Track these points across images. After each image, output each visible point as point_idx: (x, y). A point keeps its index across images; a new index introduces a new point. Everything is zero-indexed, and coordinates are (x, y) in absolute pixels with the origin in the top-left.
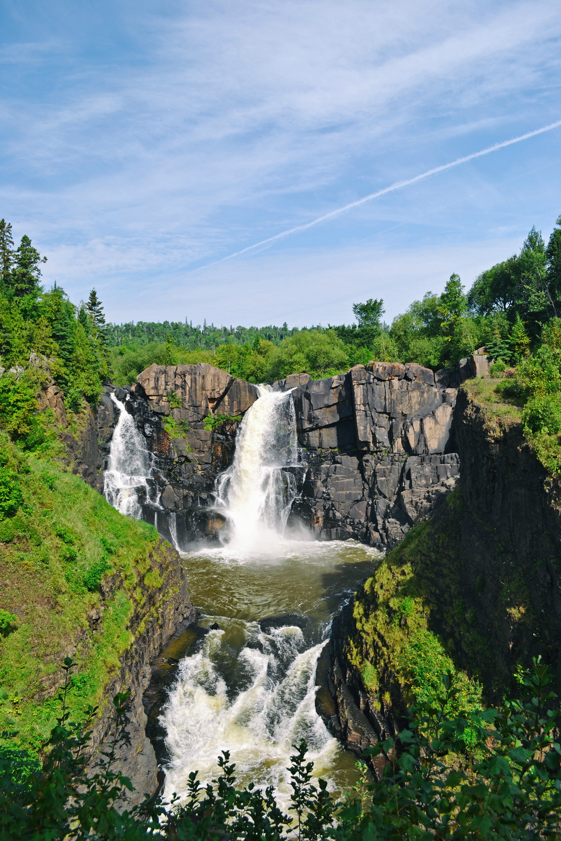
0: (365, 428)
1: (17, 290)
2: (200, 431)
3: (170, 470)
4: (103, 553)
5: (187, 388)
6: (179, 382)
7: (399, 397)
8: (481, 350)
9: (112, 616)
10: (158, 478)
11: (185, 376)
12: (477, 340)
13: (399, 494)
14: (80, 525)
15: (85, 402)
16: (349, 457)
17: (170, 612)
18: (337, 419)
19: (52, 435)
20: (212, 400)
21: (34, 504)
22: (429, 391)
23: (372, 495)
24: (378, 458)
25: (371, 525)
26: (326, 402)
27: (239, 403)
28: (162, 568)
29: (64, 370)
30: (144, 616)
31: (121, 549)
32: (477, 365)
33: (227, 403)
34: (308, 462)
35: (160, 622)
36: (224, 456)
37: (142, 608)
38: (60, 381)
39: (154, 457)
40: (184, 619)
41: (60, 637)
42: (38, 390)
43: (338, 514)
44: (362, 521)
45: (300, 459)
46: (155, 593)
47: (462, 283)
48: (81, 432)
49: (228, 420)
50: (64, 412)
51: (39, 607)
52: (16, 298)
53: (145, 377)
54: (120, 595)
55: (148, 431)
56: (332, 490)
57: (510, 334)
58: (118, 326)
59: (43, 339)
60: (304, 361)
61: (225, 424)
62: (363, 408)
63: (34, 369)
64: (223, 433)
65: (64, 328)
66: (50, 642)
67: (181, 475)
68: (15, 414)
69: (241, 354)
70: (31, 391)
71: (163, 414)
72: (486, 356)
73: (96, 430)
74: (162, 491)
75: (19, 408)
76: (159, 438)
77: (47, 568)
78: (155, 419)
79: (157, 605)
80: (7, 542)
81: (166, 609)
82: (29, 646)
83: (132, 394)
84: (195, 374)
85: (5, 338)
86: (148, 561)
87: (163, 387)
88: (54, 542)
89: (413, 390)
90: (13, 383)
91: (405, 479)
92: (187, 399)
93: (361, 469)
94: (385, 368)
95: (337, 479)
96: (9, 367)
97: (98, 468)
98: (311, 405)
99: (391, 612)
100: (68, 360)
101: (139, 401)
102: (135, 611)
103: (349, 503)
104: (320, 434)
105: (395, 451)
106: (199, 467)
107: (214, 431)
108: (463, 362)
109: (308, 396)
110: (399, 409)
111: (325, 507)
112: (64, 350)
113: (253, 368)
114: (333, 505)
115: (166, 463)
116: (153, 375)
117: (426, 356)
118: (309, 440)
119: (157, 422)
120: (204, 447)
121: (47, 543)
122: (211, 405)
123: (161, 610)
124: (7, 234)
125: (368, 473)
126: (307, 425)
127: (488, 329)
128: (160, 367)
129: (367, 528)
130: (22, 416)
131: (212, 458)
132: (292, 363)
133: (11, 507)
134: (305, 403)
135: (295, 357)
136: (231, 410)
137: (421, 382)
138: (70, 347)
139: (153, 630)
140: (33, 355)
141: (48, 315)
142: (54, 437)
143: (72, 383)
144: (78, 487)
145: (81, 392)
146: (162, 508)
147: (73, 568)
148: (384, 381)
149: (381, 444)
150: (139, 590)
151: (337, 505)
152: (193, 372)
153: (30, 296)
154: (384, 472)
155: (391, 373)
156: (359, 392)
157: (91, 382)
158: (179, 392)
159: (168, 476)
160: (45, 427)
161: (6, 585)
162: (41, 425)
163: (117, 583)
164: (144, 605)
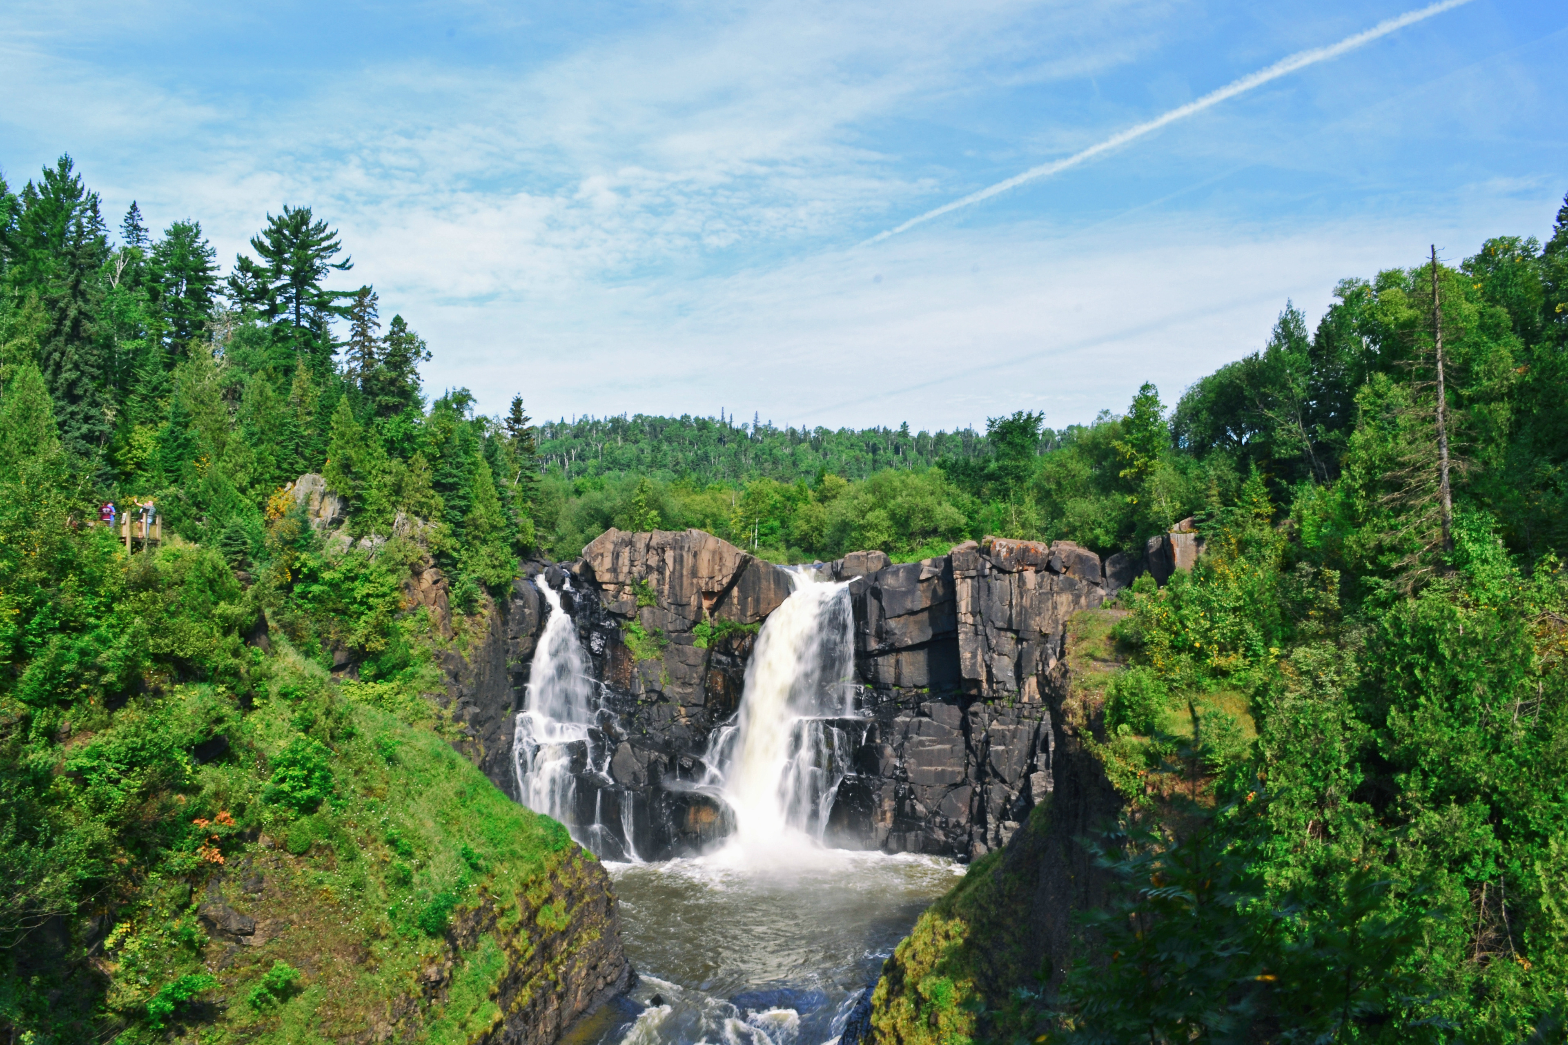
0: (974, 656)
1: (380, 405)
2: (687, 648)
3: (631, 715)
4: (464, 872)
5: (668, 573)
6: (653, 561)
7: (1035, 603)
8: (1185, 522)
9: (468, 976)
10: (608, 728)
11: (664, 551)
12: (1178, 505)
13: (1027, 777)
14: (430, 824)
15: (485, 596)
16: (945, 706)
17: (579, 973)
18: (928, 635)
19: (423, 653)
20: (708, 595)
21: (354, 791)
22: (1089, 592)
23: (981, 775)
24: (996, 711)
25: (977, 830)
26: (909, 605)
27: (757, 601)
28: (572, 897)
29: (450, 542)
30: (530, 976)
31: (498, 864)
32: (1177, 551)
33: (735, 601)
34: (873, 711)
35: (559, 989)
36: (727, 693)
37: (528, 963)
38: (443, 560)
39: (605, 691)
40: (607, 985)
41: (367, 1008)
42: (405, 574)
43: (920, 807)
44: (963, 821)
45: (858, 704)
46: (554, 940)
47: (1162, 399)
48: (476, 648)
49: (736, 630)
50: (448, 613)
51: (338, 959)
52: (379, 420)
53: (596, 550)
54: (487, 942)
55: (596, 644)
56: (911, 763)
57: (1239, 497)
58: (599, 422)
59: (417, 490)
60: (887, 523)
61: (731, 637)
62: (970, 620)
63: (400, 541)
64: (728, 652)
65: (454, 472)
66: (351, 1016)
67: (650, 724)
68: (363, 618)
69: (788, 499)
70: (392, 579)
71: (624, 616)
72: (1193, 535)
73: (505, 642)
74: (614, 753)
75: (370, 608)
76: (615, 658)
77: (359, 897)
78: (610, 624)
79: (558, 959)
80: (300, 854)
81: (572, 967)
82: (319, 1020)
83: (574, 578)
84: (682, 548)
85: (354, 488)
86: (547, 885)
87: (626, 569)
88: (380, 853)
89: (1062, 591)
90: (363, 565)
91: (1038, 751)
92: (666, 592)
93: (966, 729)
94: (1011, 551)
95: (922, 743)
96: (359, 537)
97: (505, 708)
98: (881, 609)
99: (919, 1001)
100: (459, 525)
101: (584, 591)
102: (512, 969)
103: (940, 788)
104: (897, 661)
105: (1025, 699)
106: (683, 711)
107: (710, 650)
108: (1154, 542)
109: (877, 594)
110: (1036, 623)
111: (896, 793)
112: (453, 508)
113: (805, 527)
114: (911, 791)
115: (625, 702)
116: (611, 547)
117: (1091, 530)
118: (877, 672)
119: (613, 629)
120: (691, 677)
121: (366, 855)
122: (706, 604)
123: (562, 968)
124: (370, 310)
125: (977, 737)
126: (873, 645)
127: (1201, 486)
128: (622, 533)
129: (970, 835)
130: (373, 621)
131: (706, 697)
132: (863, 527)
133: (311, 799)
134: (872, 605)
135: (870, 516)
136: (743, 611)
137: (1077, 577)
138: (463, 503)
139: (545, 1002)
140: (400, 516)
141: (428, 450)
142: (426, 658)
143: (465, 563)
144: (437, 757)
145: (478, 580)
146: (611, 782)
147: (405, 897)
148: (1010, 573)
149: (1001, 686)
150: (524, 933)
151: (918, 790)
152: (677, 546)
153: (402, 417)
154: (1004, 736)
155: (1023, 558)
156: (964, 590)
157: (497, 563)
158: (653, 577)
159: (627, 723)
160: (412, 640)
161: (292, 922)
162: (407, 636)
163: (485, 922)
164: (532, 958)
